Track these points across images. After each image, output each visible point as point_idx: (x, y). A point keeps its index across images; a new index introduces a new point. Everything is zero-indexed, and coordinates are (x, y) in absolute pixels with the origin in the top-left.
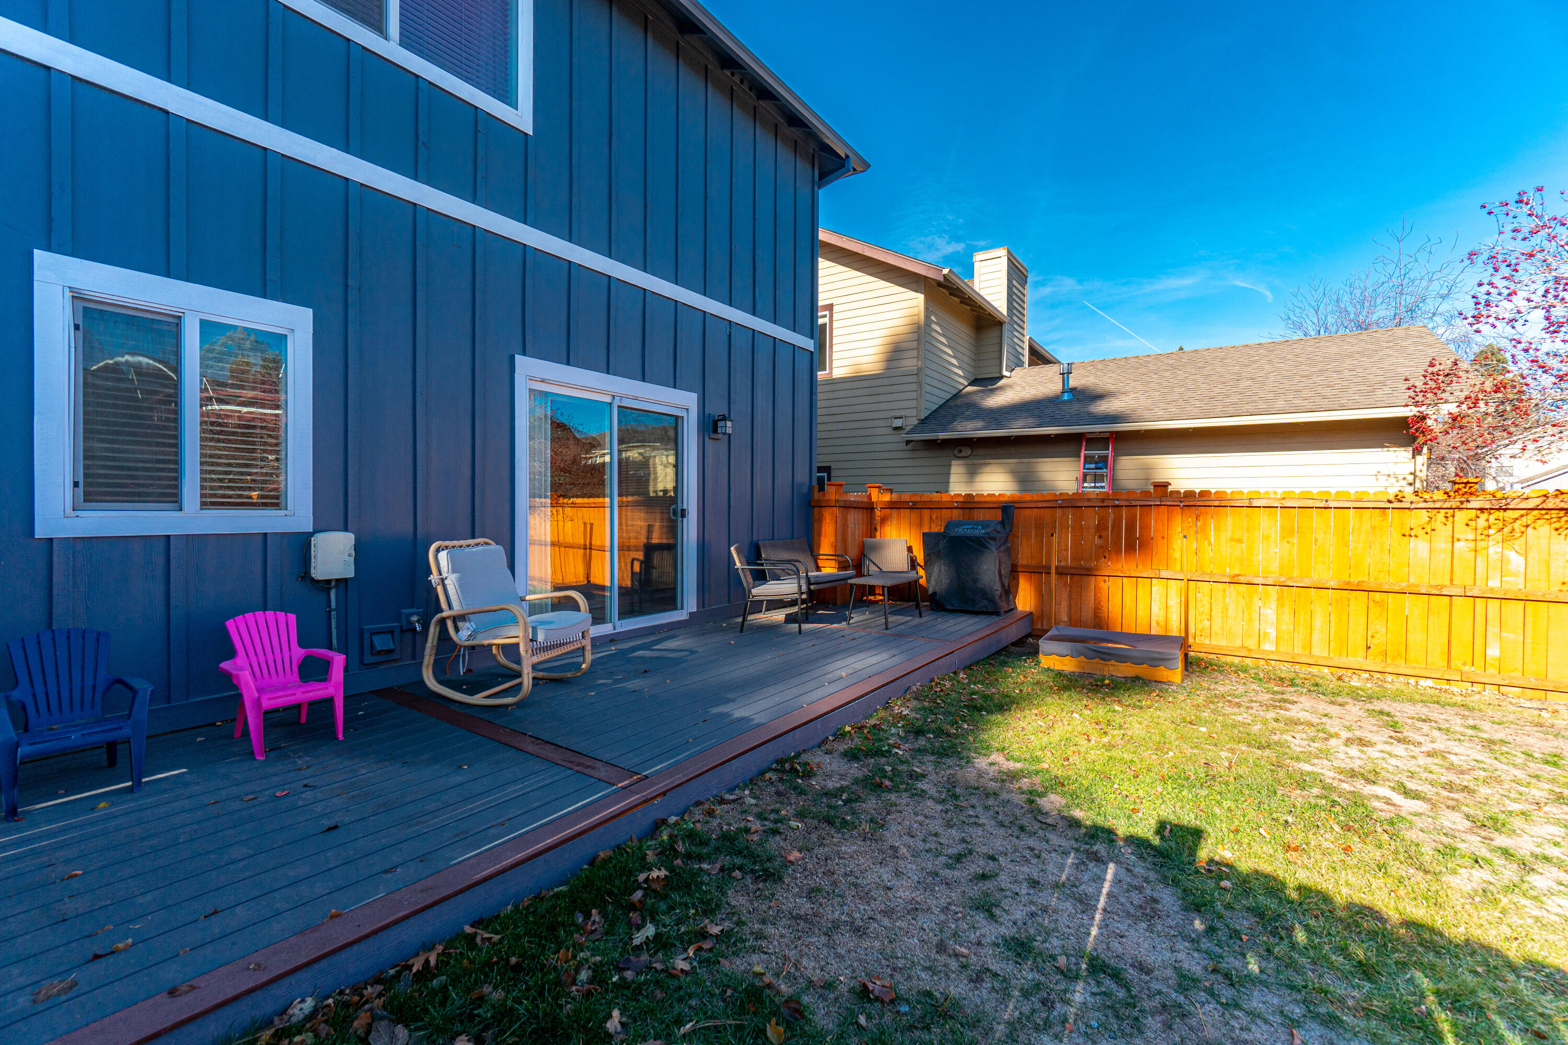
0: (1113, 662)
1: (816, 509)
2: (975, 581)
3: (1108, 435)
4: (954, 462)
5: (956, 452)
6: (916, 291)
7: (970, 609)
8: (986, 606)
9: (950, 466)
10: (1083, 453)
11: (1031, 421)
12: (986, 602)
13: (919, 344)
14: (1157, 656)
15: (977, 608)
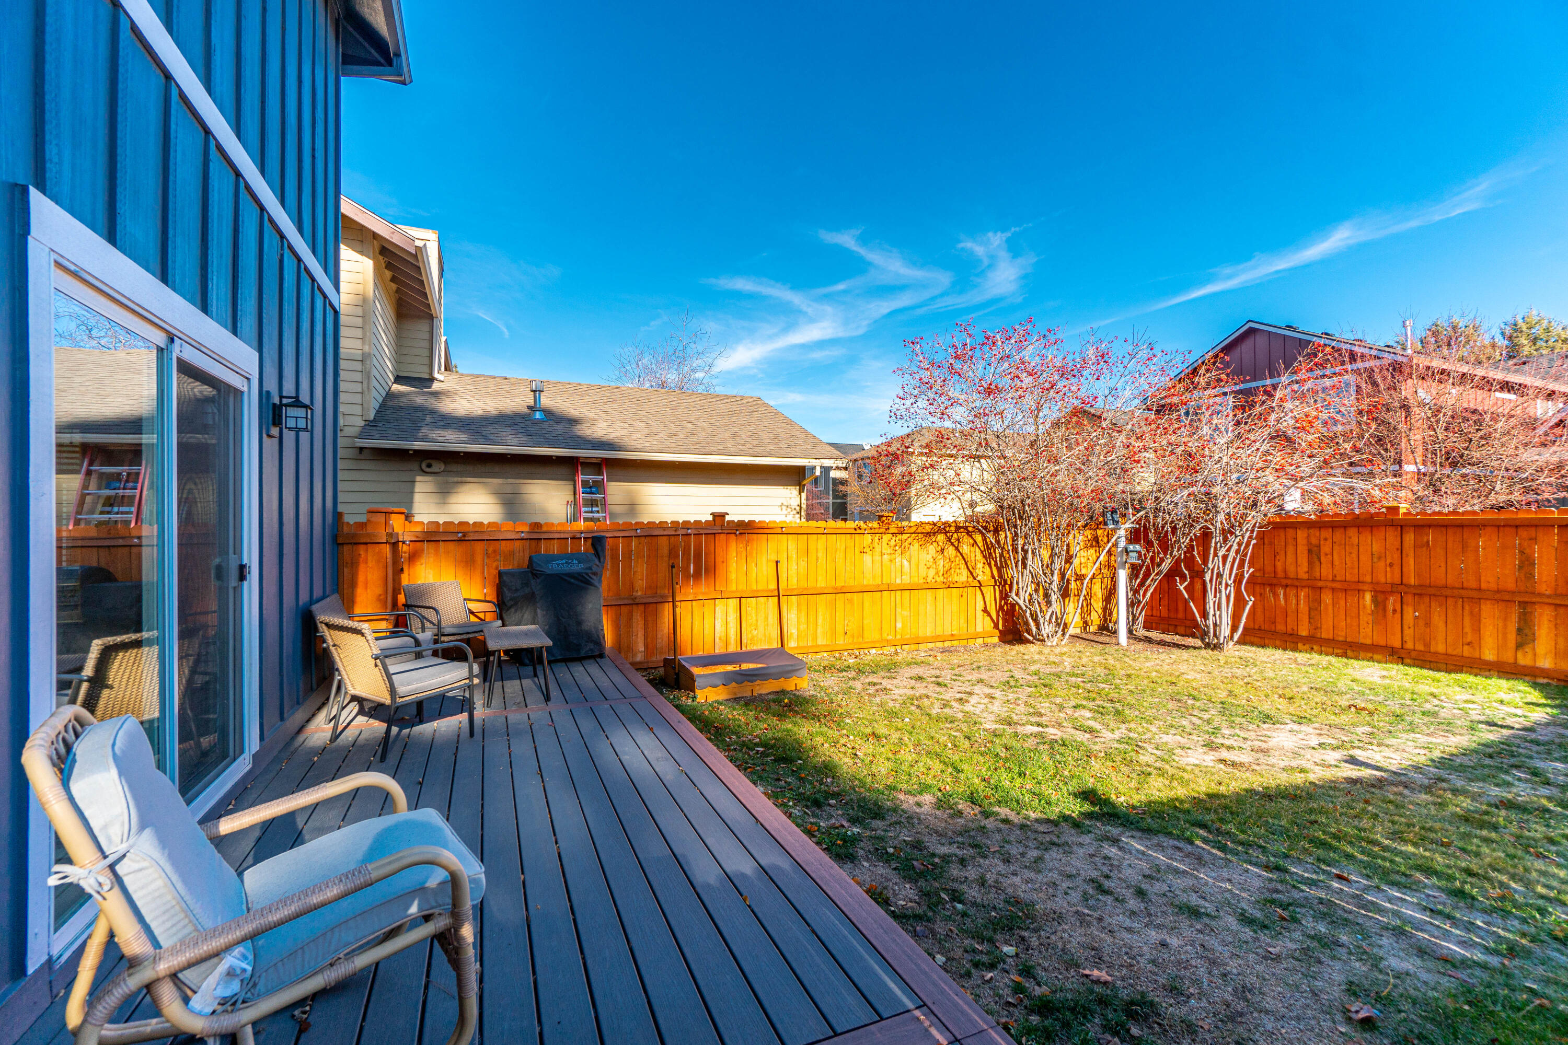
0: (758, 682)
1: (346, 548)
2: (579, 623)
3: (598, 461)
4: (418, 478)
5: (424, 466)
6: (361, 253)
7: (575, 656)
8: (591, 650)
9: (413, 482)
10: (581, 477)
11: (524, 439)
12: (591, 646)
13: (364, 323)
14: (790, 668)
15: (583, 654)
